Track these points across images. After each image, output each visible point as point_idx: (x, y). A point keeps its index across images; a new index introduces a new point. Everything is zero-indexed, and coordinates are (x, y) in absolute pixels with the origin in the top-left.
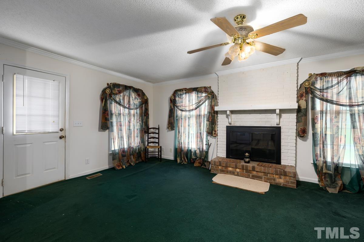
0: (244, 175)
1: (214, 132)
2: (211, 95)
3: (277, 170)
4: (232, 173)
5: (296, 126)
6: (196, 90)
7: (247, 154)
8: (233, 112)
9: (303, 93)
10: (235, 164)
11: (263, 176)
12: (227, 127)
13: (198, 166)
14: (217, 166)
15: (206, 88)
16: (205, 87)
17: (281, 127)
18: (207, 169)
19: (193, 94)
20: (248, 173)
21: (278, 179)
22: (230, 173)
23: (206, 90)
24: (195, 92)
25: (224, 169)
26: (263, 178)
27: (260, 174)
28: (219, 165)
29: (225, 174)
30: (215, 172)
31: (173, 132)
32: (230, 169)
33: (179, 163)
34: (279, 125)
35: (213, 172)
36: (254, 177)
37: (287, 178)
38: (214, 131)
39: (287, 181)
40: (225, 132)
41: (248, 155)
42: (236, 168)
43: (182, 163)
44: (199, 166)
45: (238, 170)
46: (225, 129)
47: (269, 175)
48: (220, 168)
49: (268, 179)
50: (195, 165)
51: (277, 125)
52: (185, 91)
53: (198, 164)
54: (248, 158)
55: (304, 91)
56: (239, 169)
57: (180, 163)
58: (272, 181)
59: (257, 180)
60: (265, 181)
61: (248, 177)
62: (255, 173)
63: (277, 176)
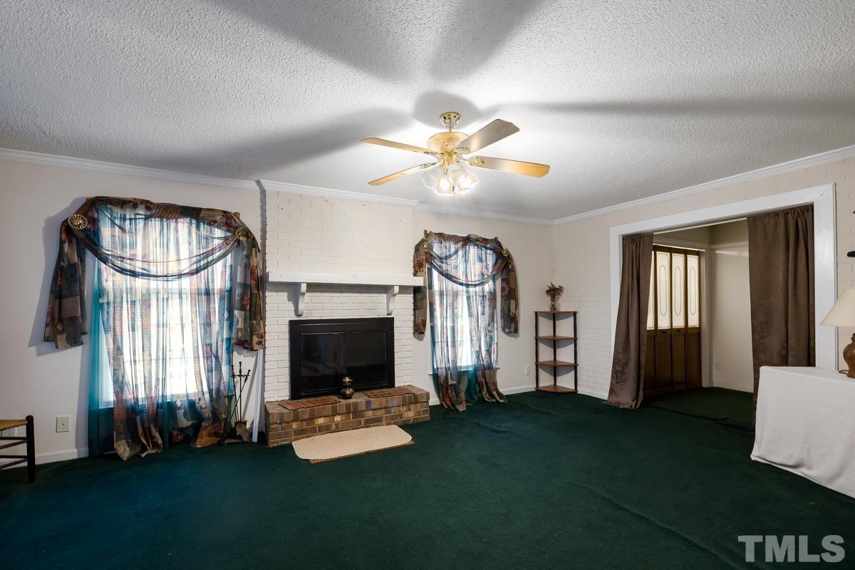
0: (351, 424)
1: (255, 339)
2: (245, 239)
3: (405, 397)
4: (326, 429)
5: (415, 315)
6: (193, 214)
7: (347, 379)
8: (313, 287)
9: (423, 260)
10: (332, 407)
11: (384, 416)
12: (292, 323)
13: (210, 444)
14: (286, 425)
15: (229, 214)
16: (225, 212)
17: (393, 318)
18: (246, 442)
19: (180, 225)
20: (357, 420)
21: (406, 413)
22: (319, 431)
23: (229, 221)
24: (188, 221)
25: (305, 425)
26: (384, 419)
27: (380, 413)
28: (293, 421)
29: (307, 437)
30: (282, 441)
31: (78, 350)
32: (321, 421)
33: (128, 460)
34: (390, 314)
35: (277, 442)
36: (370, 423)
37: (419, 405)
38: (257, 335)
39: (418, 412)
40: (287, 336)
41: (349, 382)
42: (335, 413)
43: (143, 455)
44: (213, 445)
45: (338, 418)
46: (286, 329)
47: (392, 410)
48: (294, 427)
49: (392, 418)
50: (199, 446)
51: (388, 315)
52: (148, 208)
53: (209, 439)
54: (349, 387)
55: (424, 258)
56: (339, 415)
57: (135, 458)
58: (399, 420)
59: (374, 426)
60: (387, 424)
61: (357, 426)
62: (370, 414)
63: (405, 408)
